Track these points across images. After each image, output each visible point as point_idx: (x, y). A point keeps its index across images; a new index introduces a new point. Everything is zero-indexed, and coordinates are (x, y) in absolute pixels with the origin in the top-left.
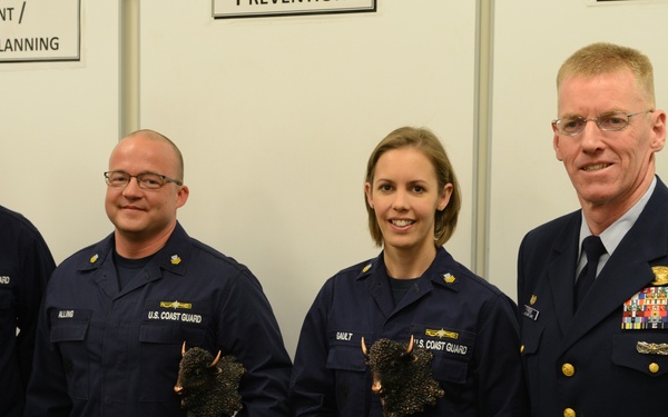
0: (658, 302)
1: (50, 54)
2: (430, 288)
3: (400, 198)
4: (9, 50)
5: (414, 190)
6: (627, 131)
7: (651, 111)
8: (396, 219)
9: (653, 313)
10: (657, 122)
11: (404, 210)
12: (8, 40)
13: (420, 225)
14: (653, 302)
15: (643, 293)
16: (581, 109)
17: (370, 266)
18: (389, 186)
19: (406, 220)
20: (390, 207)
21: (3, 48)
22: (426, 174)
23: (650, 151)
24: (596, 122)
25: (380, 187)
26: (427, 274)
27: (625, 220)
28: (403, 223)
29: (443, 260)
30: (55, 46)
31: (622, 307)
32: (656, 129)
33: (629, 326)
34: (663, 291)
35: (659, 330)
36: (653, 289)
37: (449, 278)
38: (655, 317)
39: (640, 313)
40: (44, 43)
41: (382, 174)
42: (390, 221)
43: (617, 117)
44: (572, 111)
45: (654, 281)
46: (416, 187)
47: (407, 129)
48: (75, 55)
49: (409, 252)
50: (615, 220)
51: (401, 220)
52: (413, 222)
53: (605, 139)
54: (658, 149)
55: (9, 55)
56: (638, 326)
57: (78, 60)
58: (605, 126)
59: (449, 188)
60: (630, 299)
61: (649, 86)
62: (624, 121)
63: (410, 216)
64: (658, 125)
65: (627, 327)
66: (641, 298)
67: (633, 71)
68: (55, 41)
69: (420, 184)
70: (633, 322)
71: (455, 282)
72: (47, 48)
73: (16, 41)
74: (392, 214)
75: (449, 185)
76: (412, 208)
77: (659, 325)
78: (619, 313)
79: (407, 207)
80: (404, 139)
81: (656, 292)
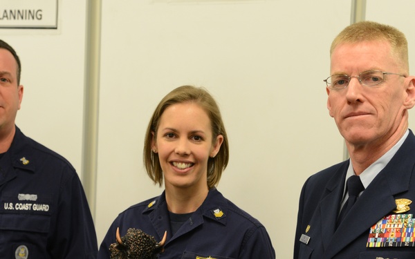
0: (396, 226)
1: (35, 23)
2: (201, 221)
3: (182, 145)
4: (5, 19)
5: (193, 139)
6: (383, 87)
7: (405, 76)
8: (176, 162)
9: (391, 234)
10: (410, 85)
11: (185, 155)
12: (5, 11)
13: (197, 168)
14: (392, 226)
15: (385, 219)
16: (346, 68)
17: (154, 202)
18: (173, 135)
19: (187, 163)
20: (173, 151)
21: (1, 17)
22: (204, 126)
23: (403, 107)
24: (359, 79)
25: (165, 135)
26: (200, 209)
27: (380, 163)
28: (184, 166)
29: (215, 198)
30: (39, 17)
31: (369, 230)
32: (408, 91)
33: (372, 245)
34: (401, 218)
35: (393, 248)
36: (394, 216)
37: (218, 213)
38: (392, 238)
39: (381, 235)
40: (32, 14)
41: (166, 123)
42: (172, 163)
43: (375, 75)
44: (339, 70)
45: (396, 209)
46: (195, 136)
47: (188, 87)
48: (53, 24)
49: (186, 191)
50: (372, 162)
51: (182, 162)
52: (192, 164)
53: (365, 94)
54: (409, 106)
55: (5, 22)
56: (378, 245)
57: (56, 28)
58: (365, 83)
59: (221, 139)
60: (376, 224)
61: (404, 55)
62: (381, 79)
63: (190, 159)
64: (410, 88)
65: (370, 246)
66: (384, 223)
67: (390, 42)
68: (39, 13)
69: (200, 134)
70: (375, 242)
71: (222, 218)
72: (33, 18)
73: (11, 11)
74: (173, 158)
75: (221, 136)
76: (192, 153)
77: (394, 243)
78: (366, 234)
79: (188, 152)
80: (187, 95)
81: (395, 218)
